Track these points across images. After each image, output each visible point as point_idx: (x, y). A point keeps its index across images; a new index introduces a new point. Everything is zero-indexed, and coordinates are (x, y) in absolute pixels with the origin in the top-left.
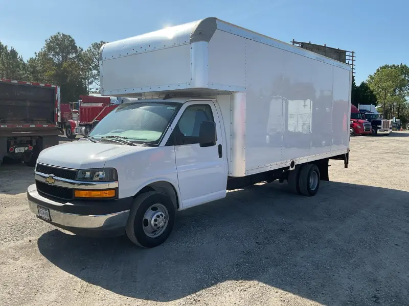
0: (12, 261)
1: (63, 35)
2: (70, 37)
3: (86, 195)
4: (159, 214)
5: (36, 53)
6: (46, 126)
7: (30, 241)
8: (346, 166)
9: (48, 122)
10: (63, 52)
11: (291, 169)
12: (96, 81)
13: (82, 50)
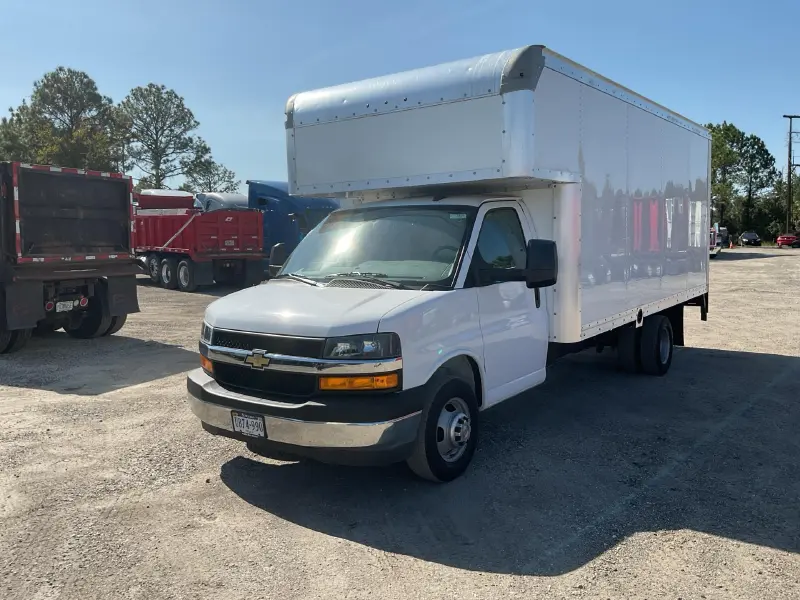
0: (204, 521)
1: (69, 70)
2: (86, 77)
3: (344, 384)
4: (461, 416)
5: (11, 110)
6: (113, 257)
7: (208, 481)
8: (704, 318)
9: (117, 249)
10: (70, 107)
11: (638, 325)
12: (141, 164)
13: (110, 101)
